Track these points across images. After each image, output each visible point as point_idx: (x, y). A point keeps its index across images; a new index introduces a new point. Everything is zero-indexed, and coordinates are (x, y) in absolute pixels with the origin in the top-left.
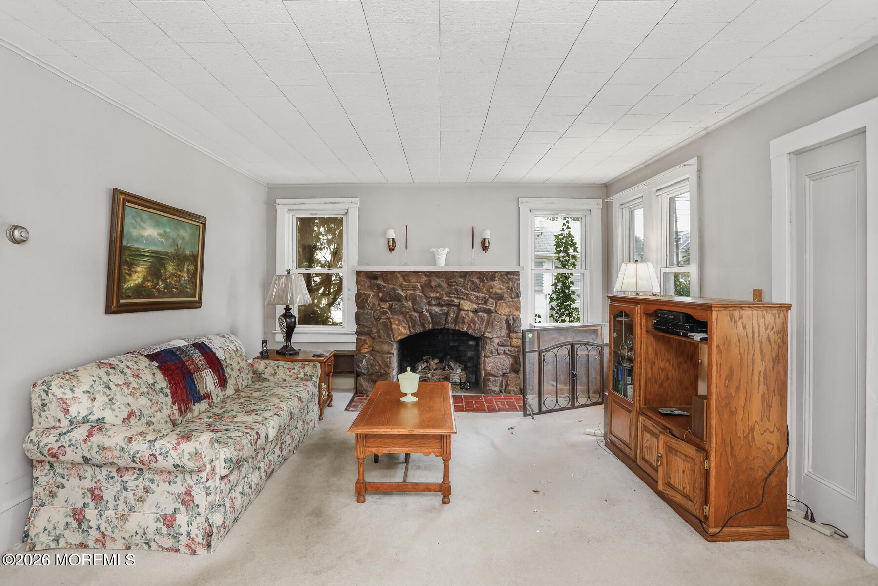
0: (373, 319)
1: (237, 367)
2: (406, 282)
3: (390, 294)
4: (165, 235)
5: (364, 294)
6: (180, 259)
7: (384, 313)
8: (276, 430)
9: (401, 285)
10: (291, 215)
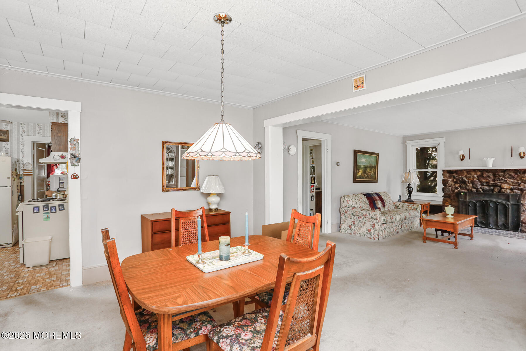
0: (451, 191)
1: (389, 203)
2: (469, 175)
3: (460, 180)
4: (367, 161)
5: (446, 180)
6: (371, 167)
7: (457, 188)
8: (399, 218)
9: (466, 176)
10: (413, 147)
